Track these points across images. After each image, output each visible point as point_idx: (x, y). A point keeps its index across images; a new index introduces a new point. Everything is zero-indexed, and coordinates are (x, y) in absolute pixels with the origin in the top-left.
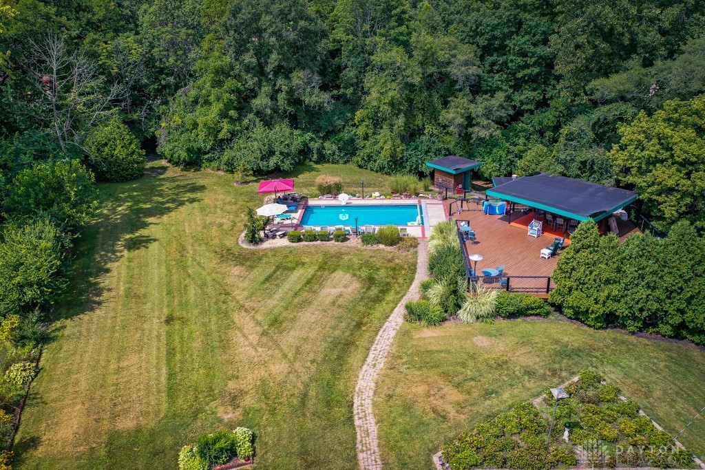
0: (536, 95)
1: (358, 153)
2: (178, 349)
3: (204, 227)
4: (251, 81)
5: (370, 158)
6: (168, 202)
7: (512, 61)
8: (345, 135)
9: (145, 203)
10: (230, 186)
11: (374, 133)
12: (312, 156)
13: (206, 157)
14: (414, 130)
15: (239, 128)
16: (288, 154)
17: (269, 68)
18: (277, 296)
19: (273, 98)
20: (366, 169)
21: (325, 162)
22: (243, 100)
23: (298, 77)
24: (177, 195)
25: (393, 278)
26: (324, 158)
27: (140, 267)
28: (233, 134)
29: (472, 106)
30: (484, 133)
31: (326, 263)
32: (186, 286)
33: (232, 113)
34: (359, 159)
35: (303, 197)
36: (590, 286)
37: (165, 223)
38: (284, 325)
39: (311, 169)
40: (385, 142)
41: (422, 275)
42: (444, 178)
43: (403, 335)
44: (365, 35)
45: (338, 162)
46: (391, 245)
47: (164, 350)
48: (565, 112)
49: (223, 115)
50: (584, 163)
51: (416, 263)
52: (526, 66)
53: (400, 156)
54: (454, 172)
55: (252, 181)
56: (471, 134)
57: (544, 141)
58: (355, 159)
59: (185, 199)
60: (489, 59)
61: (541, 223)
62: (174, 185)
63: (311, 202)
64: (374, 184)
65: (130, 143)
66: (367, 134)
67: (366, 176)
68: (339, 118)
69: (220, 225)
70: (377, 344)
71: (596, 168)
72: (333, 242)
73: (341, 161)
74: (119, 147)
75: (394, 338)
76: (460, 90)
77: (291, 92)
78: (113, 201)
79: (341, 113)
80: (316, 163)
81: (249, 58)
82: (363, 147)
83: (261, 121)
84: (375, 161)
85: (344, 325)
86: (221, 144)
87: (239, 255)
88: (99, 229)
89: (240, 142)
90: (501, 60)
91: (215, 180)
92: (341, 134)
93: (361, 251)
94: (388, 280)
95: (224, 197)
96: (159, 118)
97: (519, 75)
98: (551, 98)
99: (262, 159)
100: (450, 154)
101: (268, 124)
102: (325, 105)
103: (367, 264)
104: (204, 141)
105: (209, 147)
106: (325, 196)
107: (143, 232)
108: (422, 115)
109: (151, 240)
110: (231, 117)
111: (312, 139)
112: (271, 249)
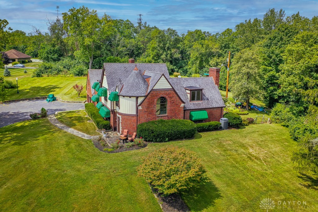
4: (161, 51)
8: (185, 68)
14: (202, 66)
17: (166, 48)
19: (166, 56)
23: (173, 50)
33: (155, 58)
44: (193, 42)
58: (187, 74)
66: (190, 67)
73: (183, 75)
77: (171, 54)
81: (161, 45)
82: (189, 71)
83: (162, 61)
92: (184, 68)
101: (164, 62)
102: (179, 58)
108: (205, 63)
111: (175, 68)
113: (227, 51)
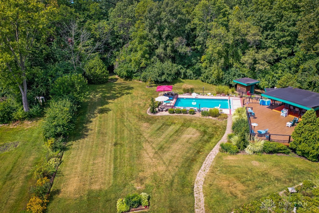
0: (288, 50)
1: (202, 75)
2: (118, 157)
3: (132, 105)
4: (155, 42)
5: (207, 77)
6: (117, 94)
7: (277, 34)
8: (196, 67)
9: (108, 94)
10: (144, 88)
11: (210, 66)
12: (181, 76)
13: (134, 75)
14: (228, 65)
15: (149, 62)
16: (170, 75)
17: (164, 36)
18: (162, 137)
19: (165, 49)
20: (205, 82)
21: (187, 79)
22: (151, 51)
23: (176, 40)
24: (121, 90)
25: (215, 132)
26: (187, 77)
27: (104, 121)
28: (147, 65)
29: (257, 55)
30: (261, 67)
31: (185, 123)
32: (123, 130)
33: (147, 56)
34: (202, 78)
35: (176, 94)
36: (310, 141)
37: (116, 103)
38: (165, 150)
39: (180, 82)
40: (215, 70)
41: (229, 131)
42: (242, 88)
43: (219, 158)
44: (208, 21)
45: (192, 79)
46: (215, 117)
47: (113, 157)
48: (302, 58)
49: (143, 56)
50: (311, 83)
51: (226, 125)
52: (284, 36)
53: (221, 77)
54: (246, 85)
55: (154, 86)
56: (255, 68)
57: (291, 72)
58: (200, 78)
59: (125, 93)
60: (266, 33)
61: (288, 110)
62: (120, 86)
63: (180, 96)
64: (209, 89)
65: (103, 68)
66: (206, 66)
67: (205, 85)
68: (194, 59)
69: (139, 105)
70: (206, 161)
71: (316, 85)
72: (189, 114)
73: (194, 78)
74: (98, 69)
75: (214, 159)
76: (251, 47)
77: (173, 47)
78: (94, 92)
79: (195, 57)
80: (183, 79)
81: (155, 31)
82: (204, 73)
83: (159, 59)
84: (210, 79)
85: (191, 151)
86: (142, 69)
87: (147, 118)
88: (88, 104)
89: (149, 68)
90: (272, 33)
91: (138, 85)
93: (201, 119)
94: (213, 133)
95: (142, 93)
96: (115, 57)
97: (280, 41)
98: (296, 52)
99: (159, 77)
100: (245, 77)
101: (162, 61)
102: (188, 53)
103: (203, 125)
104: (134, 68)
105: (136, 70)
106: (186, 94)
107: (106, 106)
108: (233, 58)
109: (109, 110)
110: (146, 58)
111: (181, 68)
112: (161, 116)
113: (268, 35)
